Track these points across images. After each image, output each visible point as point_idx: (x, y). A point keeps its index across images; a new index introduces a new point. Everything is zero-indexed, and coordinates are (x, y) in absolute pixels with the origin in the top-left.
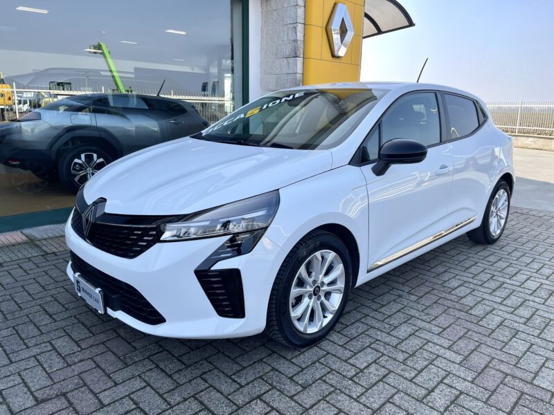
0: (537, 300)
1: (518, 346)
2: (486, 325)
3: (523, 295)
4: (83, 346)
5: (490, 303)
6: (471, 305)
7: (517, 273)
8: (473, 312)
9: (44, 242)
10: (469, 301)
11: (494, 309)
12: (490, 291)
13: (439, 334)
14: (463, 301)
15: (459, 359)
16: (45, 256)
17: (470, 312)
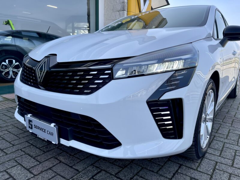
4: (35, 172)
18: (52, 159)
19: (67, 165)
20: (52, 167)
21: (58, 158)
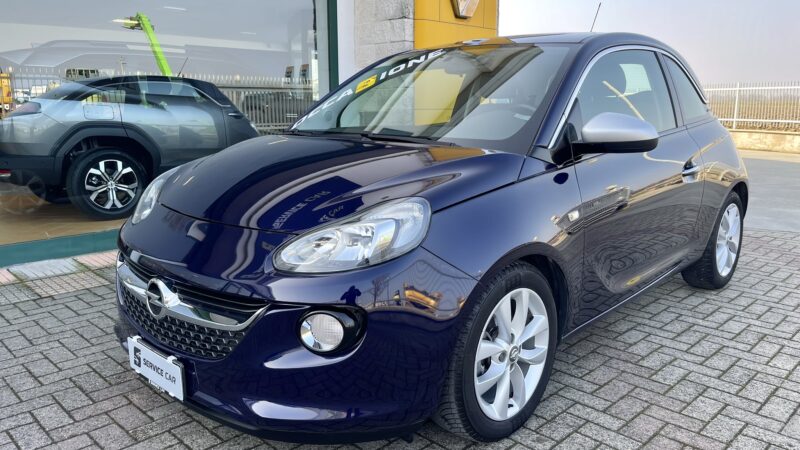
0: (740, 346)
1: (706, 408)
2: (661, 380)
3: (720, 340)
4: (77, 416)
5: (671, 352)
6: (643, 354)
7: (714, 312)
8: (645, 363)
9: (39, 283)
10: (641, 349)
11: (676, 359)
12: (672, 335)
13: (592, 393)
14: (633, 349)
15: (617, 424)
16: (38, 302)
17: (641, 363)
18: (118, 398)
19: (138, 408)
20: (110, 411)
21: (130, 397)
